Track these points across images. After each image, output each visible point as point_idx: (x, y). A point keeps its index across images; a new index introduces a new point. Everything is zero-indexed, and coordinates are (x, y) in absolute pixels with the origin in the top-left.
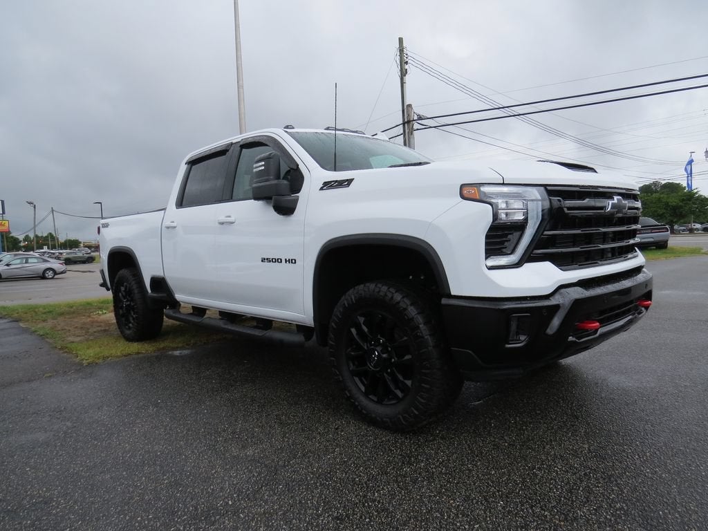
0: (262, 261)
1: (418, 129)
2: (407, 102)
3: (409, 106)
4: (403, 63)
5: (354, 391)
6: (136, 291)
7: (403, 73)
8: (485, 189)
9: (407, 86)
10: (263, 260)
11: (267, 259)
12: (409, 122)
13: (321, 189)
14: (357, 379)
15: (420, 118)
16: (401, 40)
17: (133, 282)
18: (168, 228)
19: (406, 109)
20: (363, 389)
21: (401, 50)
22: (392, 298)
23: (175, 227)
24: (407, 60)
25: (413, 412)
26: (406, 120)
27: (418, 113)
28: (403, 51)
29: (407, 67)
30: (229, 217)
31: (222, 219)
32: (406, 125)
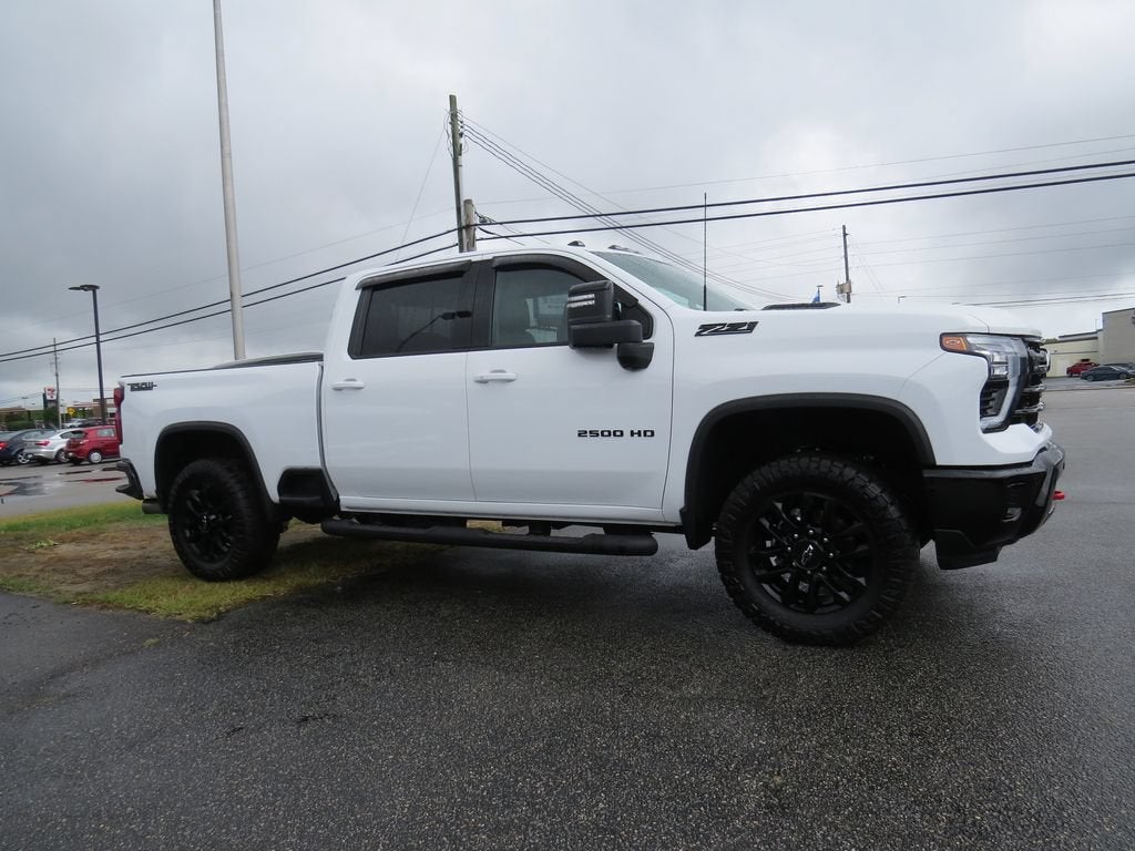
0: (579, 435)
1: (482, 239)
2: (464, 197)
3: (468, 202)
4: (456, 135)
5: (765, 601)
6: (240, 495)
7: (457, 151)
8: (970, 339)
9: (463, 171)
10: (582, 434)
11: (591, 432)
12: (468, 227)
13: (698, 334)
14: (766, 587)
15: (484, 222)
16: (453, 99)
17: (233, 481)
18: (338, 389)
19: (463, 206)
20: (777, 597)
21: (454, 115)
22: (841, 474)
23: (359, 388)
24: (462, 130)
25: (874, 616)
26: (464, 224)
27: (481, 213)
28: (456, 116)
29: (462, 141)
30: (503, 371)
31: (486, 374)
32: (464, 231)
